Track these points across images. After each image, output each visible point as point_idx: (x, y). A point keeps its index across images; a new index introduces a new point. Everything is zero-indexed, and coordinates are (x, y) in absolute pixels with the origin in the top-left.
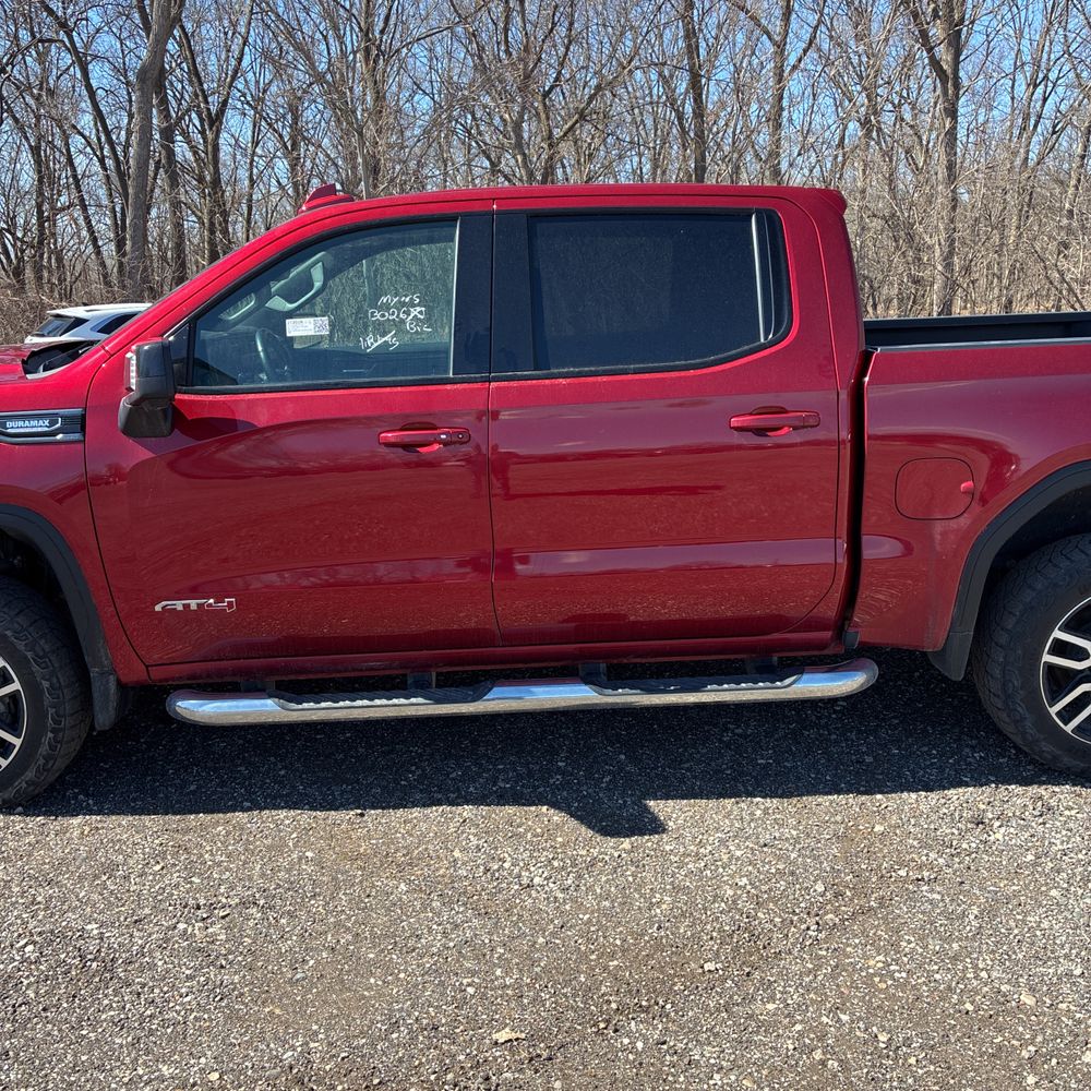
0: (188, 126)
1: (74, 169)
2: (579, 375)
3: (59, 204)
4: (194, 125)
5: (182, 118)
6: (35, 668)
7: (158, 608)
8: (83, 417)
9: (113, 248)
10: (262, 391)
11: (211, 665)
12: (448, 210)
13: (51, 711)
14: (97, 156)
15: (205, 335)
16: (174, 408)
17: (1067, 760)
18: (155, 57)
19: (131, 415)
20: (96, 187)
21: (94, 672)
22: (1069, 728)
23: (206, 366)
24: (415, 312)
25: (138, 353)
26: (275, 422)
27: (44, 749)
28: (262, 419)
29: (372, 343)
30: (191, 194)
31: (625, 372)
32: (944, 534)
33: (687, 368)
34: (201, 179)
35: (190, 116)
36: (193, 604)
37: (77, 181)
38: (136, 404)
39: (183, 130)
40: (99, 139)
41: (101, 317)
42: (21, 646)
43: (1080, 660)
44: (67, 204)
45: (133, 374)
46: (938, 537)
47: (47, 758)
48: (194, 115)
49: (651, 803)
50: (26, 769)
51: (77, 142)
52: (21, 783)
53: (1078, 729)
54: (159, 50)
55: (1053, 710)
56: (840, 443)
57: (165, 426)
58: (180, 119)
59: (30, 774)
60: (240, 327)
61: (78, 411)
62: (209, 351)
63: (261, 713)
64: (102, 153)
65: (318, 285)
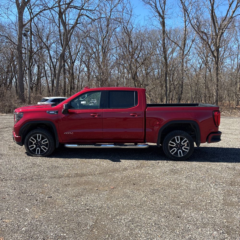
0: (68, 61)
1: (45, 69)
2: (114, 109)
3: (41, 76)
4: (69, 61)
5: (67, 60)
6: (50, 140)
7: (64, 133)
8: (58, 111)
9: (51, 85)
10: (78, 109)
11: (70, 141)
12: (100, 90)
13: (51, 145)
14: (50, 67)
15: (72, 103)
16: (68, 111)
17: (172, 158)
18: (63, 52)
19: (63, 111)
20: (49, 72)
21: (56, 141)
22: (173, 154)
23: (72, 107)
24: (95, 101)
25: (65, 104)
26: (79, 113)
27: (50, 150)
28: (78, 112)
29: (90, 105)
30: (67, 75)
31: (119, 109)
32: (156, 129)
33: (126, 108)
34: (69, 72)
35: (68, 60)
36: (68, 133)
37: (45, 71)
38: (64, 110)
39: (67, 62)
40: (50, 64)
41: (51, 99)
42: (49, 137)
43: (173, 145)
44: (43, 76)
45: (64, 107)
46: (155, 129)
47: (50, 151)
48: (69, 59)
49: (120, 160)
50: (48, 152)
51: (46, 64)
52: (47, 154)
53: (174, 154)
54: (64, 51)
55: (170, 151)
56: (143, 118)
57: (67, 113)
58: (66, 60)
59: (48, 153)
60: (76, 102)
61: (57, 111)
62: (72, 105)
63: (75, 146)
64: (51, 66)
65: (86, 97)
